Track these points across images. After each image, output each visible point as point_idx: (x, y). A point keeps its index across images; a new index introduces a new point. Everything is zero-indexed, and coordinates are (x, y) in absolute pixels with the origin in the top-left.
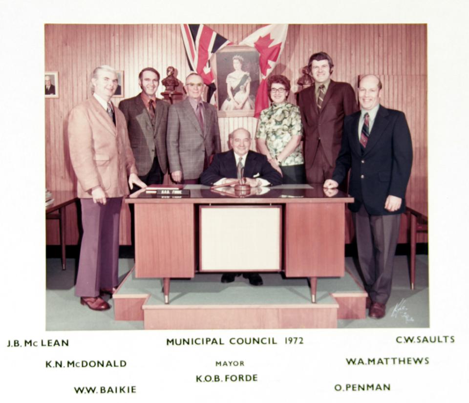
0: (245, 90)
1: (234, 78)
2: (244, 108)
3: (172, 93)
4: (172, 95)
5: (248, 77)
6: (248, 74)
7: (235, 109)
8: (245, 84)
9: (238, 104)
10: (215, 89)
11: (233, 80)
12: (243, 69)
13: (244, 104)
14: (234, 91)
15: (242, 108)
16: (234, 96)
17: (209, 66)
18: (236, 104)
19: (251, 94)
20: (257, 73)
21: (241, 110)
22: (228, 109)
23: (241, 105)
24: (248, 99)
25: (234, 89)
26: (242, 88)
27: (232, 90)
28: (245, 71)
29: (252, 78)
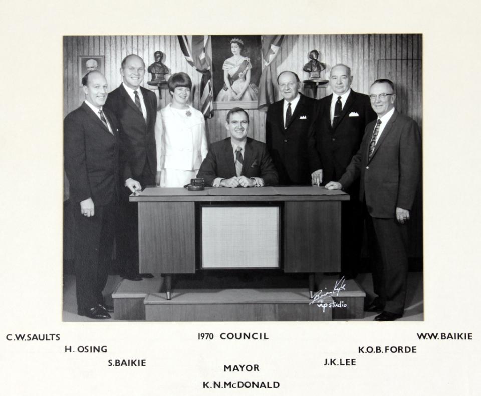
0: (245, 78)
1: (232, 64)
2: (243, 99)
3: (160, 82)
5: (248, 63)
6: (248, 59)
7: (233, 99)
8: (245, 71)
9: (237, 94)
11: (232, 66)
12: (242, 54)
13: (243, 94)
14: (232, 79)
15: (241, 99)
16: (231, 85)
18: (234, 94)
19: (251, 82)
20: (259, 59)
21: (241, 102)
22: (225, 100)
23: (239, 96)
24: (248, 87)
25: (231, 77)
26: (242, 75)
27: (229, 77)
28: (245, 57)
29: (252, 64)
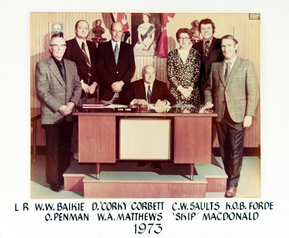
0: (151, 36)
1: (143, 28)
2: (149, 50)
3: (99, 39)
4: (100, 40)
5: (153, 27)
6: (153, 25)
7: (144, 50)
8: (151, 33)
9: (146, 46)
10: (129, 36)
11: (143, 29)
12: (150, 22)
13: (150, 47)
14: (143, 37)
15: (148, 50)
16: (143, 40)
17: (126, 19)
18: (144, 46)
19: (155, 39)
20: (160, 25)
21: (149, 51)
22: (138, 50)
23: (148, 47)
24: (153, 43)
25: (143, 36)
26: (149, 35)
27: (141, 36)
28: (151, 23)
29: (156, 28)
